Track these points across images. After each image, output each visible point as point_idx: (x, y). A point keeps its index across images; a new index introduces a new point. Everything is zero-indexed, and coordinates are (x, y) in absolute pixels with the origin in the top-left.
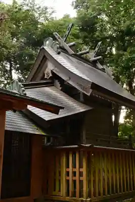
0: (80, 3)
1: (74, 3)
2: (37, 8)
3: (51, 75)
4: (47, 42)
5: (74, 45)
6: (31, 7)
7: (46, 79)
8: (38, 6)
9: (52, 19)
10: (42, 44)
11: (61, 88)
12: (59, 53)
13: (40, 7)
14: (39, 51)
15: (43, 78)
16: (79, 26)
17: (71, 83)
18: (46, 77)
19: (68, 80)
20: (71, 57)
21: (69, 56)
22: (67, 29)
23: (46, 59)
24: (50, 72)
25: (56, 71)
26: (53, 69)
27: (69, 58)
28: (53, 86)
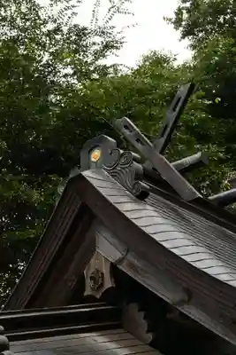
0: (205, 15)
1: (185, 16)
2: (49, 34)
3: (108, 284)
4: (96, 155)
5: (198, 164)
6: (24, 30)
7: (91, 299)
8: (51, 26)
9: (103, 71)
10: (75, 162)
11: (150, 337)
12: (142, 196)
13: (57, 30)
14: (61, 190)
15: (77, 296)
16: (210, 96)
17: (194, 313)
18: (88, 292)
19: (182, 302)
20: (186, 213)
21: (180, 210)
22: (169, 103)
23: (92, 217)
24: (106, 270)
25: (131, 266)
26: (120, 261)
27: (178, 214)
28: (119, 326)
